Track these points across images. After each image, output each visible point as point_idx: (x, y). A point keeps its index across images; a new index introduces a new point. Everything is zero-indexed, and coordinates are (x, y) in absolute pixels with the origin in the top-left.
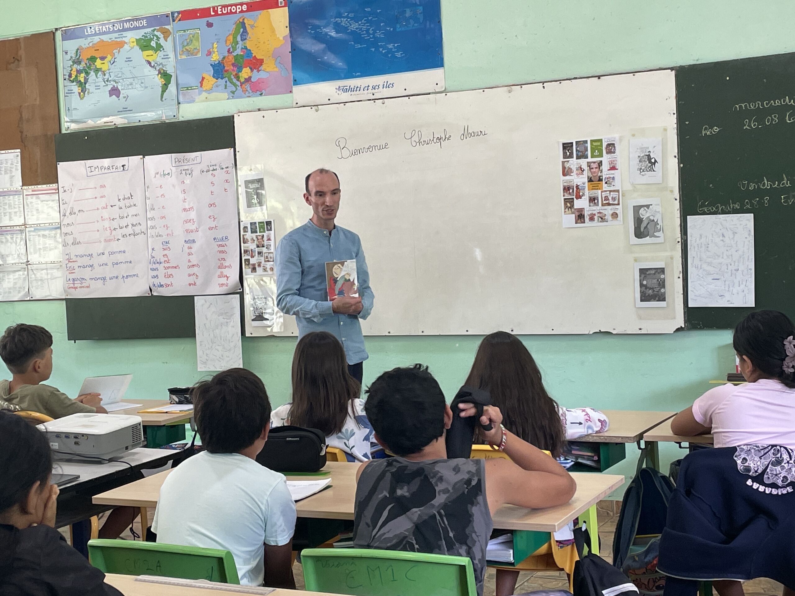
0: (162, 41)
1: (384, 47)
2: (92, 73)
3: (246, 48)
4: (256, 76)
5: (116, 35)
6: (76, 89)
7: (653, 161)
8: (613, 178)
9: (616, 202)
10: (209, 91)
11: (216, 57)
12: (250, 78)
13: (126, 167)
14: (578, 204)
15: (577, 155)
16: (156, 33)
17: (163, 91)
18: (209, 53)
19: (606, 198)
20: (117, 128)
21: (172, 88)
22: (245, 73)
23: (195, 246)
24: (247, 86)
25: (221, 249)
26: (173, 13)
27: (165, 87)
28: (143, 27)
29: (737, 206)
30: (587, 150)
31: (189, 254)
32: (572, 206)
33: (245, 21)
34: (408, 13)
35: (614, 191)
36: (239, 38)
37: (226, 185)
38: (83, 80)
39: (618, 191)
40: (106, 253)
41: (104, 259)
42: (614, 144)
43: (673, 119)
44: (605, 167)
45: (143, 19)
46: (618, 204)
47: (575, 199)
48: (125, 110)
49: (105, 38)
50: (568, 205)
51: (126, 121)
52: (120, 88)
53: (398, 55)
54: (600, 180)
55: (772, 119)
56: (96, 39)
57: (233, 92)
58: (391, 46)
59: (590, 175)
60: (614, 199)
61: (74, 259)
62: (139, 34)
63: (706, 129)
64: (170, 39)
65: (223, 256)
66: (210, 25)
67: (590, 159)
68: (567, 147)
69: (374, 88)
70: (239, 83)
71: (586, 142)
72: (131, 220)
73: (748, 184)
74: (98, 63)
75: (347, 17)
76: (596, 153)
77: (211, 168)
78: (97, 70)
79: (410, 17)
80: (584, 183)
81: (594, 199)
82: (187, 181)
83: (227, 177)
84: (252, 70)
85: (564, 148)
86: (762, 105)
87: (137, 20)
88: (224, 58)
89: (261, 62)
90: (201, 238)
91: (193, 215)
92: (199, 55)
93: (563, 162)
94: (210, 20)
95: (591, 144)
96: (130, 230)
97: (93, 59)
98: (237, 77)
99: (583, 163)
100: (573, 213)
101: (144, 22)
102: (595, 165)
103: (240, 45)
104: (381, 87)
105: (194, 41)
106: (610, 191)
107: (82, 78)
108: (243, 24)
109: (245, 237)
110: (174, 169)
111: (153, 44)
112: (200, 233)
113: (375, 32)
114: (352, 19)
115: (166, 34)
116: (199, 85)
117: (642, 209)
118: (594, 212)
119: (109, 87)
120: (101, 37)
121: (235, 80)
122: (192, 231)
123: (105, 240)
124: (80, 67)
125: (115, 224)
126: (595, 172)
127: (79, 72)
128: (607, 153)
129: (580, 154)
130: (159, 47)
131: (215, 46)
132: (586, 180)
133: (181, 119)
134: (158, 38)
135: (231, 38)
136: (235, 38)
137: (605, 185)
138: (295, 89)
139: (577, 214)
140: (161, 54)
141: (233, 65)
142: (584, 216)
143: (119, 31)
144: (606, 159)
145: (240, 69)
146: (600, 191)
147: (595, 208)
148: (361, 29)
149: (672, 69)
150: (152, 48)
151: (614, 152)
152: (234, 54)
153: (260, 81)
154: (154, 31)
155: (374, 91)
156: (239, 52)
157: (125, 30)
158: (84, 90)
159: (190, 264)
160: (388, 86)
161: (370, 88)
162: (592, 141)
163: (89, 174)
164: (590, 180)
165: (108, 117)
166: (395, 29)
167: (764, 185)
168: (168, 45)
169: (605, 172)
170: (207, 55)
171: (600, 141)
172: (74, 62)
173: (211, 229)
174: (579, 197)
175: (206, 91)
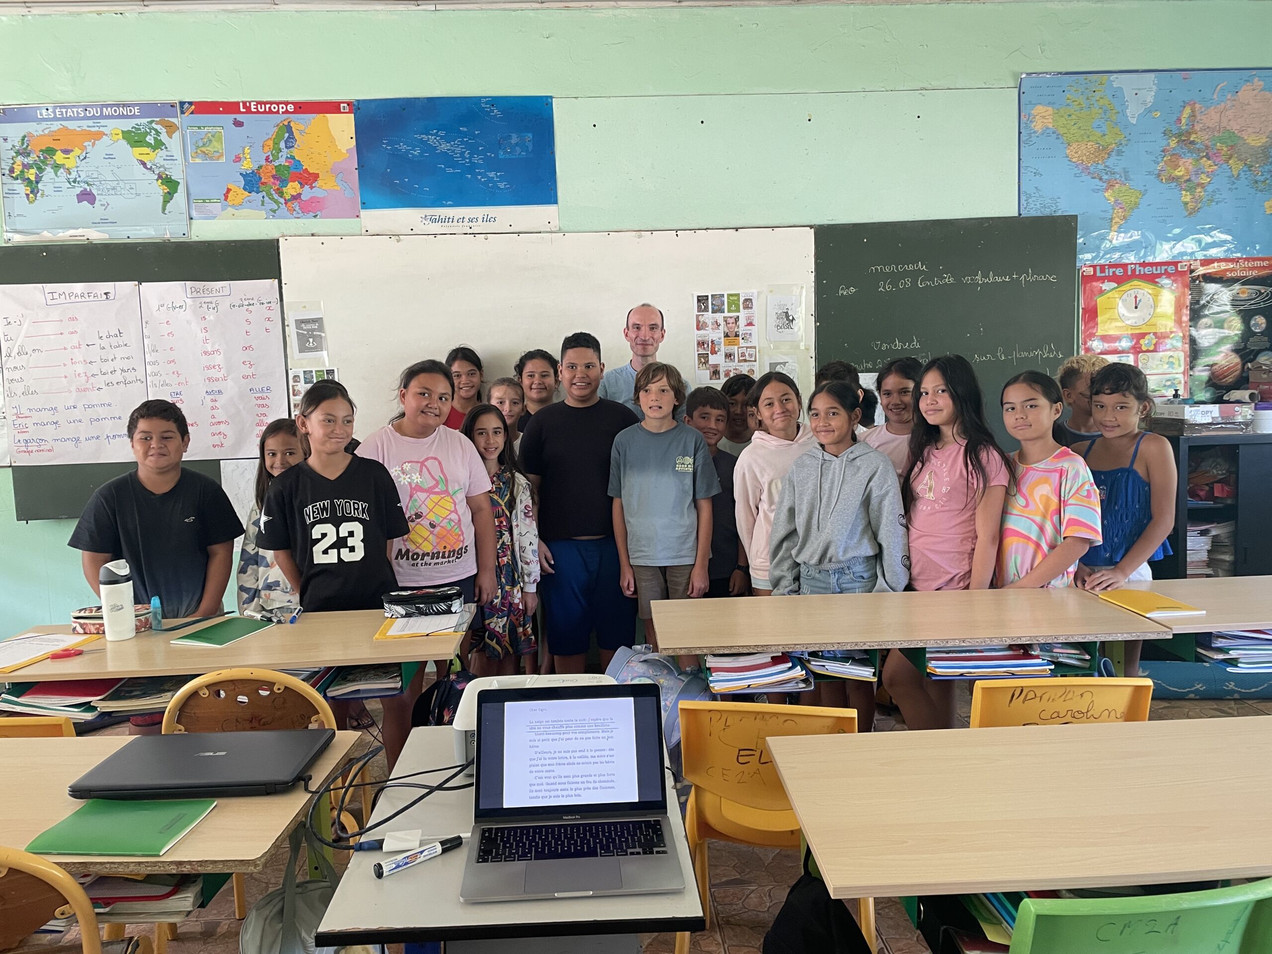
0: (164, 137)
1: (484, 175)
2: (49, 169)
3: (293, 158)
4: (307, 193)
5: (90, 123)
6: (21, 188)
7: (791, 318)
8: (750, 334)
9: (753, 359)
10: (238, 206)
11: (247, 165)
12: (299, 195)
13: (111, 296)
14: (713, 360)
15: (713, 309)
16: (154, 125)
17: (166, 202)
18: (238, 159)
19: (743, 355)
20: (91, 243)
21: (180, 196)
22: (292, 188)
23: (222, 400)
24: (296, 205)
25: (260, 402)
26: (182, 104)
27: (169, 197)
28: (134, 116)
29: (870, 366)
30: (724, 305)
31: (213, 408)
32: (706, 362)
33: (292, 124)
34: (514, 139)
35: (751, 347)
36: (282, 145)
37: (268, 324)
38: (33, 178)
39: (755, 348)
40: (80, 405)
41: (77, 414)
42: (751, 300)
43: (812, 277)
44: (742, 322)
45: (134, 105)
46: (755, 361)
47: (710, 355)
48: (104, 221)
49: (71, 125)
50: (703, 360)
51: (107, 236)
52: (95, 192)
53: (502, 185)
54: (737, 335)
55: (905, 283)
56: (56, 126)
57: (274, 211)
58: (492, 174)
59: (727, 331)
60: (750, 355)
61: (27, 413)
62: (128, 125)
63: (843, 289)
64: (177, 135)
65: (264, 410)
66: (239, 124)
67: (726, 314)
68: (702, 300)
69: (471, 220)
70: (282, 201)
71: (723, 296)
72: (118, 364)
73: (881, 344)
74: (59, 157)
75: (436, 135)
76: (733, 308)
77: (246, 303)
78: (57, 167)
79: (517, 144)
80: (720, 339)
81: (730, 355)
82: (211, 317)
83: (269, 314)
84: (302, 186)
85: (699, 301)
86: (897, 269)
87: (124, 106)
88: (260, 167)
89: (316, 177)
90: (230, 388)
91: (218, 359)
92: (223, 160)
93: (697, 316)
94: (240, 117)
95: (728, 298)
96: (118, 376)
97: (51, 151)
98: (281, 194)
99: (719, 317)
100: (707, 369)
101: (136, 110)
102: (733, 320)
103: (285, 152)
104: (480, 220)
105: (215, 143)
106: (747, 348)
107: (32, 174)
108: (289, 128)
109: (296, 388)
110: (189, 301)
111: (150, 139)
112: (230, 383)
113: (471, 155)
114: (442, 138)
115: (171, 129)
116: (223, 197)
117: (779, 366)
118: (730, 369)
119: (78, 190)
120: (63, 123)
121: (276, 196)
122: (217, 380)
123: (78, 390)
124: (29, 160)
125: (94, 369)
126: (731, 328)
127: (27, 166)
128: (744, 308)
129: (716, 308)
130: (159, 145)
131: (247, 150)
132: (722, 335)
133: (195, 239)
134: (158, 133)
135: (271, 143)
136: (276, 144)
137: (741, 341)
138: (364, 213)
139: (712, 370)
140: (162, 153)
141: (274, 177)
142: (719, 373)
143: (93, 117)
144: (743, 314)
145: (284, 182)
146: (736, 347)
147: (731, 364)
148: (453, 151)
149: (811, 227)
150: (149, 145)
151: (751, 308)
152: (277, 163)
153: (313, 200)
154: (151, 122)
155: (471, 224)
156: (282, 161)
157: (102, 117)
158: (35, 191)
159: (214, 421)
160: (487, 219)
161: (466, 220)
162: (729, 295)
163: (50, 302)
164: (726, 336)
165: (77, 228)
166: (497, 155)
167: (895, 346)
168: (174, 143)
169: (742, 328)
170: (235, 161)
171: (738, 295)
172: (18, 153)
173: (245, 377)
174: (714, 352)
175: (233, 206)
